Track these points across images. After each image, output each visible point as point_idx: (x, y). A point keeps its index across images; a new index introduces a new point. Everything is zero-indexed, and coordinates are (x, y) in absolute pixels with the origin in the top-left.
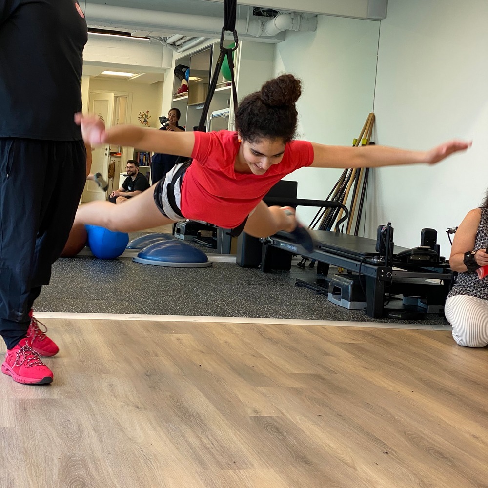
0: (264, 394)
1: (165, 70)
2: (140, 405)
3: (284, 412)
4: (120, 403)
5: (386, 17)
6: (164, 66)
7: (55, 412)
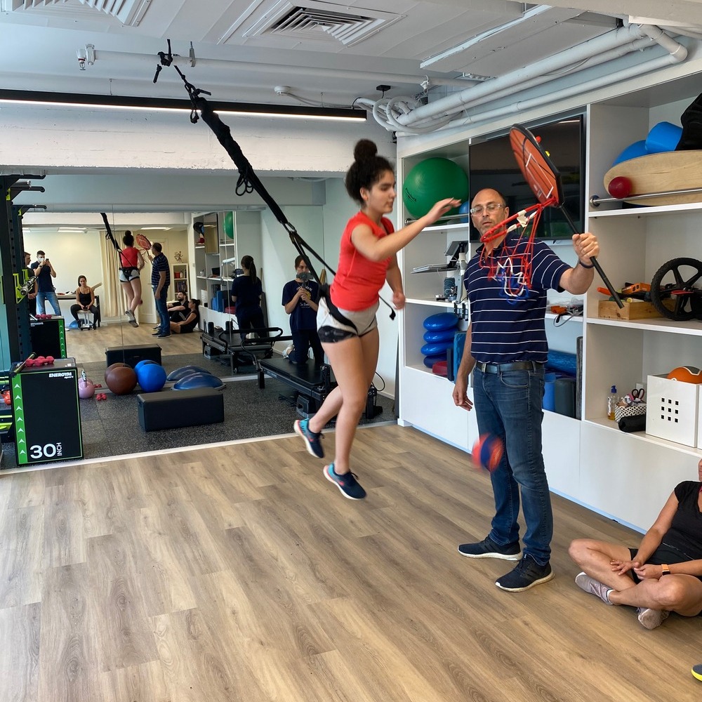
0: (237, 509)
1: (187, 225)
2: (162, 532)
3: (247, 522)
4: (150, 532)
5: (325, 203)
6: (186, 223)
7: (110, 545)
